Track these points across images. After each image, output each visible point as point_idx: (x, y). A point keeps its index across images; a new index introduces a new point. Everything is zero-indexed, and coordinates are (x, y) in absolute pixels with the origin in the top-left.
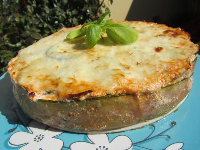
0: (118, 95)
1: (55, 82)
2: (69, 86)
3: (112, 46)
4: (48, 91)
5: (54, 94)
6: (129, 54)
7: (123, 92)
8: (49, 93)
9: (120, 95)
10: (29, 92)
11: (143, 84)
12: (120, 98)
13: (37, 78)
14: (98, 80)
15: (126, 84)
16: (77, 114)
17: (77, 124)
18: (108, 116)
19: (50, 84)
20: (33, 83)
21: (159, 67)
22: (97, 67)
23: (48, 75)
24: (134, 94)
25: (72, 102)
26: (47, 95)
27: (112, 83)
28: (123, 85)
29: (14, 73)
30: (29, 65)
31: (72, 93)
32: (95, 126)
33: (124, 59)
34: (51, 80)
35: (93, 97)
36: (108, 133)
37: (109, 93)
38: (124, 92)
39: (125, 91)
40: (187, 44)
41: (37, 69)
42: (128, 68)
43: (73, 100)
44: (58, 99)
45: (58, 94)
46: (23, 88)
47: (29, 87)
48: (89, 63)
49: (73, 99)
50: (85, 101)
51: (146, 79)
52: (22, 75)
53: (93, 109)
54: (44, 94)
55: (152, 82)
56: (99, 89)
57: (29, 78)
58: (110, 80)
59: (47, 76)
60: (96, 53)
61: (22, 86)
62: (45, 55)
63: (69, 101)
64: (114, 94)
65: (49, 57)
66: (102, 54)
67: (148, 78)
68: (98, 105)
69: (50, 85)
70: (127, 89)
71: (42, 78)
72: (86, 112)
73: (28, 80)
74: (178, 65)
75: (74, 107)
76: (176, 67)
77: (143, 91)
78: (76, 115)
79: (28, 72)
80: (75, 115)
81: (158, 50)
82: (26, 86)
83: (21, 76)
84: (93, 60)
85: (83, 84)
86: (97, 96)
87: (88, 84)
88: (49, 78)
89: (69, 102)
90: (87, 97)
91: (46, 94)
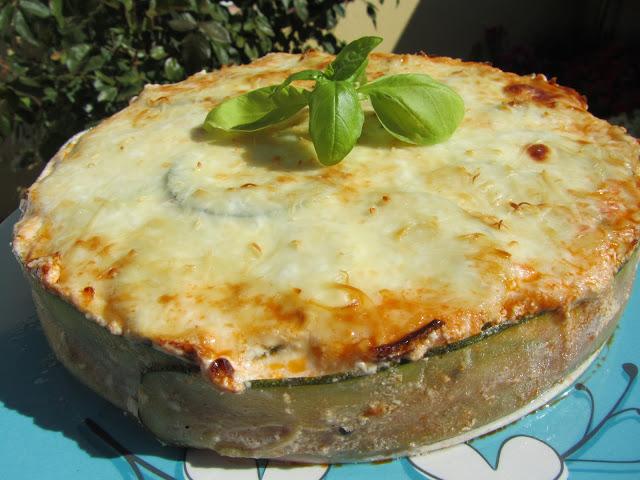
0: (517, 322)
1: (288, 309)
2: (347, 315)
3: (393, 149)
4: (272, 343)
5: (295, 349)
6: (469, 175)
7: (528, 309)
8: (274, 350)
9: (522, 319)
10: (209, 361)
11: (571, 274)
12: (521, 329)
13: (199, 300)
14: (431, 281)
15: (524, 281)
16: (395, 404)
17: (384, 435)
18: (487, 390)
19: (268, 319)
20: (201, 324)
21: (580, 213)
22: (399, 233)
23: (234, 280)
24: (556, 310)
25: (383, 369)
26: (270, 360)
27: (483, 284)
28: (517, 286)
29: (88, 291)
30: (132, 252)
31: (373, 339)
32: (441, 430)
33: (462, 196)
34: (264, 300)
35: (449, 342)
36: (472, 440)
37: (491, 320)
38: (531, 308)
39: (533, 304)
40: (597, 128)
41: (179, 265)
42: (498, 225)
43: (387, 364)
44: (318, 365)
45: (315, 351)
46: (172, 347)
47: (194, 341)
48: (363, 222)
49: (389, 359)
50: (427, 359)
51: (568, 256)
52: (133, 295)
53: (447, 379)
54: (256, 358)
55: (591, 265)
56: (460, 312)
57: (171, 305)
58: (474, 273)
59: (237, 289)
60: (358, 181)
61: (164, 342)
62: (167, 203)
63: (373, 369)
64: (502, 318)
65: (194, 209)
66: (379, 182)
67: (573, 254)
68: (463, 364)
69: (274, 322)
70: (539, 299)
71: (218, 296)
72: (425, 393)
73: (173, 315)
74: (622, 200)
75: (387, 385)
76: (622, 208)
77: (578, 298)
78: (391, 409)
79: (147, 282)
80: (385, 410)
81: (538, 152)
82: (182, 341)
83: (131, 303)
84: (371, 211)
85: (391, 302)
86: (463, 335)
87: (409, 298)
88: (250, 294)
89: (374, 372)
90: (431, 346)
91: (264, 356)
